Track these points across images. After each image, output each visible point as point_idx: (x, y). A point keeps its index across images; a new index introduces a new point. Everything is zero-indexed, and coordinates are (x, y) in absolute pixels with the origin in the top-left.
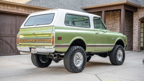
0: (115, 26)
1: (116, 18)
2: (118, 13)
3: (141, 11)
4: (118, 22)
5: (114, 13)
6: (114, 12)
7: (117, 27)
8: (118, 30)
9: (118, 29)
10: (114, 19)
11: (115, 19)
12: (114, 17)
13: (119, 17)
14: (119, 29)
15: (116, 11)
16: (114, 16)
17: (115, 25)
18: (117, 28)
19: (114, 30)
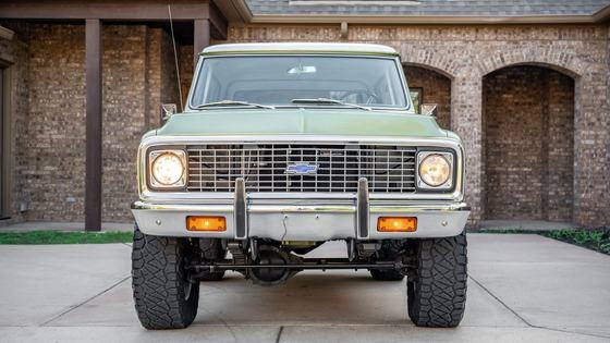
0: (121, 102)
1: (127, 61)
2: (135, 35)
3: (246, 36)
4: (137, 83)
5: (116, 33)
6: (115, 28)
7: (128, 107)
8: (138, 119)
9: (135, 115)
10: (111, 65)
11: (119, 65)
12: (111, 55)
13: (144, 56)
14: (142, 115)
15: (125, 27)
16: (115, 48)
17: (122, 93)
18: (134, 111)
19: (114, 120)
